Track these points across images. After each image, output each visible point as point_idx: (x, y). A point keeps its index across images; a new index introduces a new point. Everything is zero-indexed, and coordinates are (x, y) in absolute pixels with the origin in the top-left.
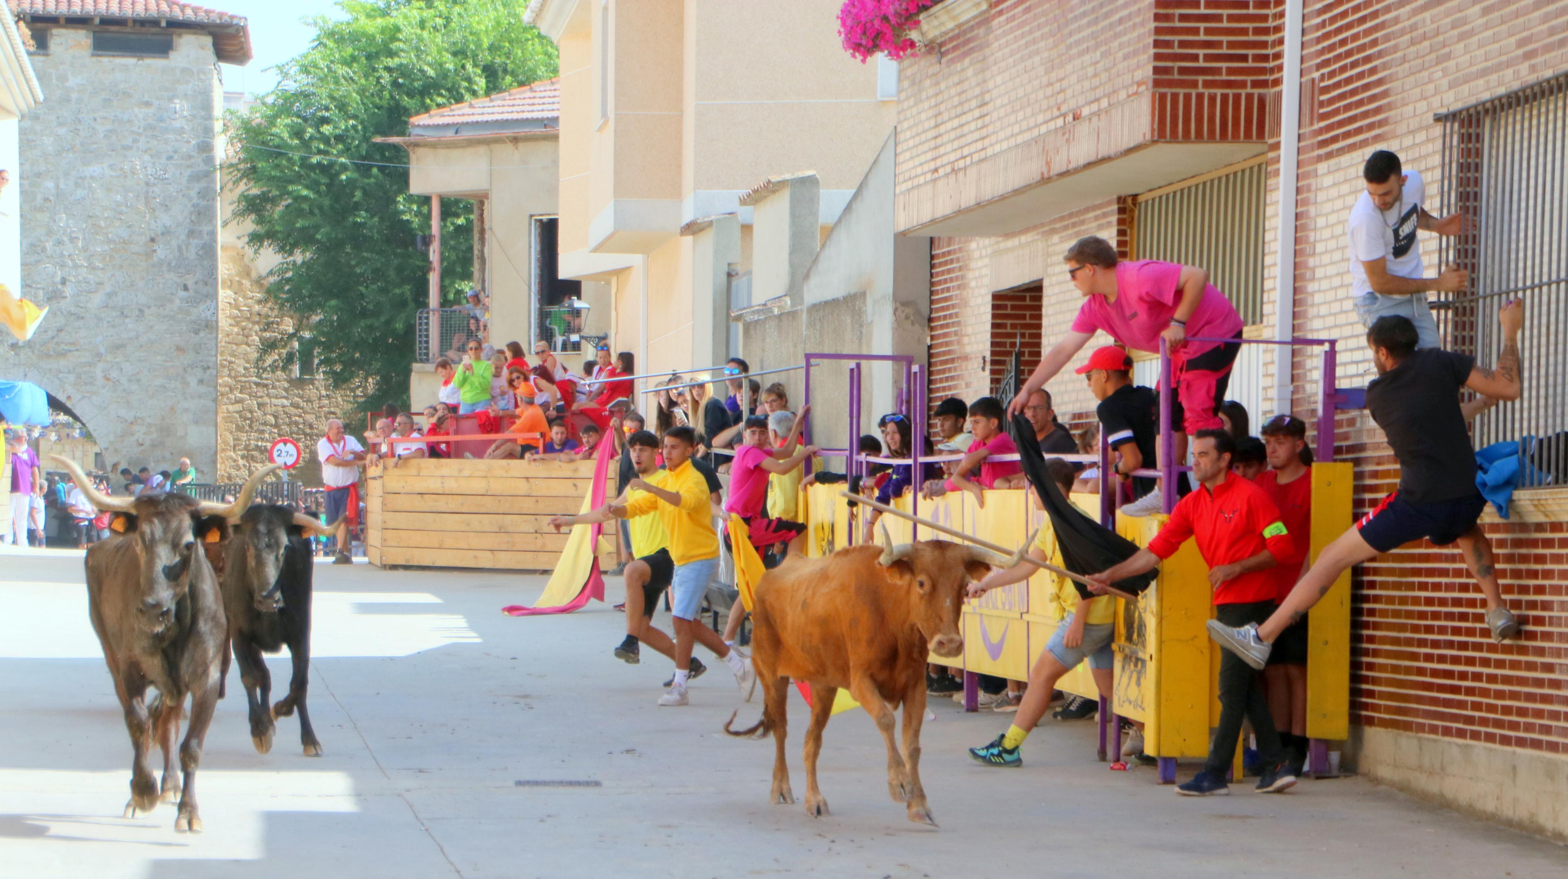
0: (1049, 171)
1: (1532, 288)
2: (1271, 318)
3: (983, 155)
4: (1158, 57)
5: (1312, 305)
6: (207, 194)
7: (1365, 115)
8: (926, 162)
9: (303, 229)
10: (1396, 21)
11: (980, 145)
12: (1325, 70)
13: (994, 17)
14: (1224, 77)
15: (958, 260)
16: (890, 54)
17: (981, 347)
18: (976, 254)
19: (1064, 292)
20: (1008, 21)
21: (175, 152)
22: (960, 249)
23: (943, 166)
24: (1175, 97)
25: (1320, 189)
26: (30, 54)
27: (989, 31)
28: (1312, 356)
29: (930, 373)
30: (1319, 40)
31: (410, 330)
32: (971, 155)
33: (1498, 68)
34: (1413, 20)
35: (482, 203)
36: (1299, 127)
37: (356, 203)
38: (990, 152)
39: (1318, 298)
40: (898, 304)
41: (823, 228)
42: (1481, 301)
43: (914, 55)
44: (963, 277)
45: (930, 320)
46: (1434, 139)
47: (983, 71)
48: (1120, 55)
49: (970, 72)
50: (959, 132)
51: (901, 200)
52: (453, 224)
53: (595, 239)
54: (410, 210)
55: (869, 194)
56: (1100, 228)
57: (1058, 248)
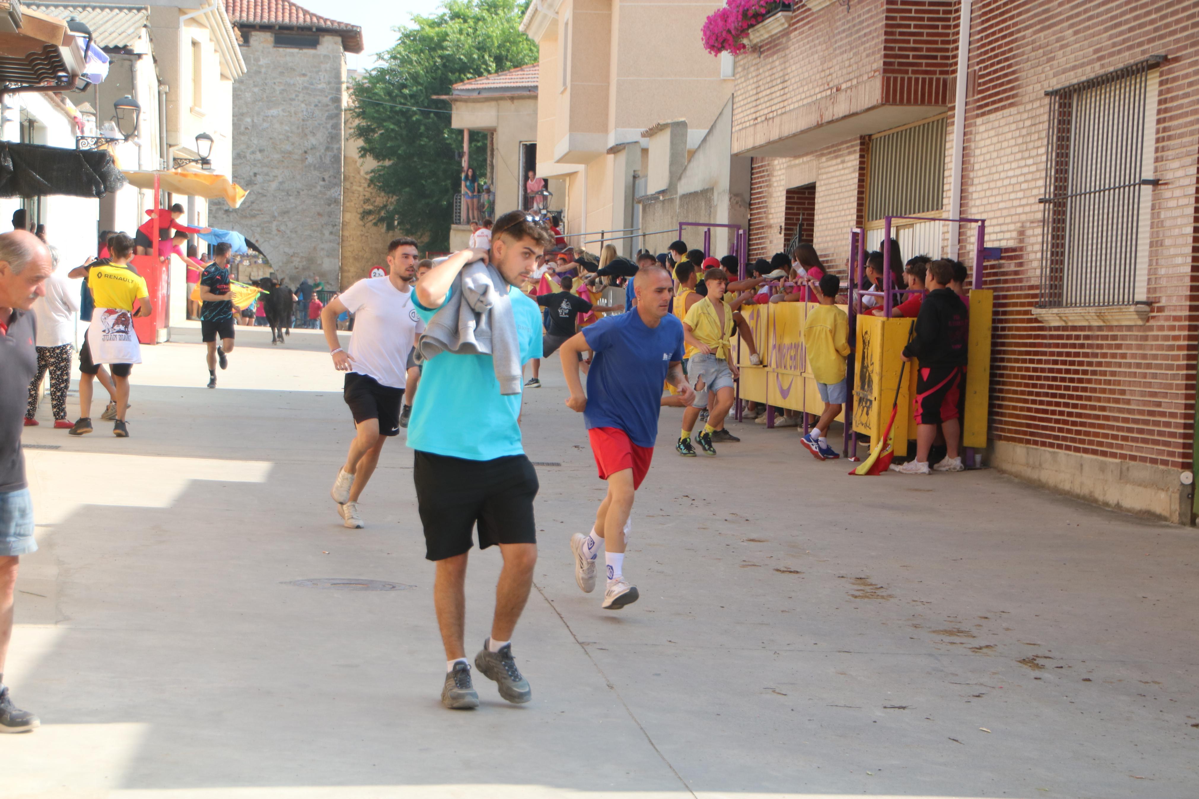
0: (822, 120)
1: (1100, 192)
2: (947, 206)
3: (783, 110)
4: (886, 56)
5: (972, 199)
6: (336, 126)
7: (1005, 91)
8: (751, 114)
9: (391, 147)
10: (1024, 37)
11: (782, 105)
12: (982, 65)
13: (792, 32)
14: (924, 68)
16: (731, 52)
17: (779, 220)
18: (778, 167)
19: (828, 190)
20: (800, 34)
21: (319, 102)
22: (768, 165)
23: (760, 117)
24: (895, 79)
25: (978, 133)
26: (240, 45)
27: (789, 40)
28: (970, 229)
29: (750, 235)
30: (979, 48)
31: (450, 205)
32: (776, 110)
33: (1082, 65)
34: (1034, 37)
35: (493, 134)
36: (966, 98)
37: (421, 133)
38: (787, 109)
39: (975, 196)
40: (732, 196)
41: (689, 152)
42: (1069, 199)
43: (745, 53)
44: (769, 180)
45: (750, 204)
46: (1044, 106)
47: (785, 62)
48: (864, 55)
49: (777, 63)
50: (770, 97)
51: (735, 136)
52: (476, 146)
53: (558, 155)
54: (451, 138)
55: (717, 132)
56: (850, 153)
57: (825, 164)
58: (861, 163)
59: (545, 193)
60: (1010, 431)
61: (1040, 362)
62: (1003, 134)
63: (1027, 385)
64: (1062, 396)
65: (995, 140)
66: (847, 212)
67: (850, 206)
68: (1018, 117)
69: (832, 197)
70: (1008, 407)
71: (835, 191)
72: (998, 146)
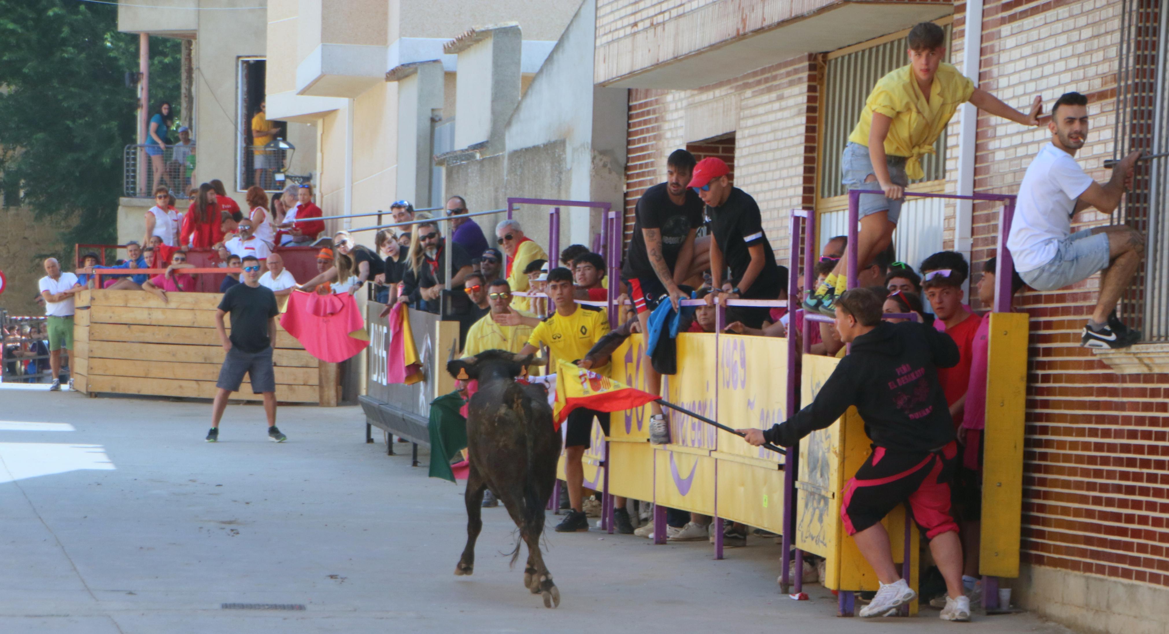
0: (744, 28)
2: (953, 173)
3: (681, 10)
5: (993, 162)
8: (626, 16)
9: (9, 63)
15: (654, 111)
18: (672, 107)
19: (756, 145)
22: (657, 101)
23: (642, 20)
25: (1003, 50)
31: (117, 164)
32: (669, 10)
35: (190, 43)
37: (63, 38)
39: (999, 155)
40: (596, 153)
41: (524, 78)
42: (1155, 161)
44: (659, 128)
45: (627, 168)
51: (601, 53)
52: (160, 62)
53: (303, 82)
54: (116, 48)
55: (570, 45)
56: (791, 84)
57: (751, 102)
58: (810, 99)
59: (282, 145)
60: (1058, 550)
61: (1106, 433)
62: (1045, 51)
63: (1086, 473)
64: (1144, 491)
65: (1032, 62)
66: (788, 182)
67: (792, 172)
68: (1070, 24)
69: (763, 157)
70: (1053, 510)
71: (767, 147)
72: (1037, 73)
